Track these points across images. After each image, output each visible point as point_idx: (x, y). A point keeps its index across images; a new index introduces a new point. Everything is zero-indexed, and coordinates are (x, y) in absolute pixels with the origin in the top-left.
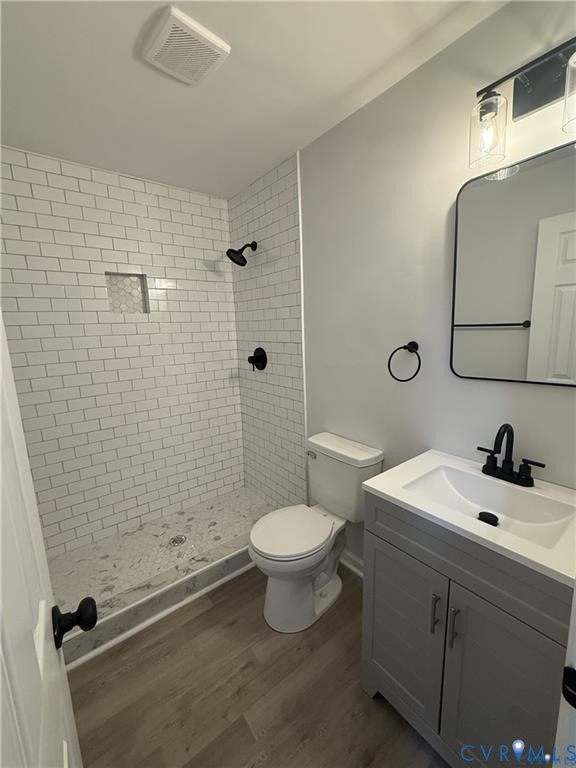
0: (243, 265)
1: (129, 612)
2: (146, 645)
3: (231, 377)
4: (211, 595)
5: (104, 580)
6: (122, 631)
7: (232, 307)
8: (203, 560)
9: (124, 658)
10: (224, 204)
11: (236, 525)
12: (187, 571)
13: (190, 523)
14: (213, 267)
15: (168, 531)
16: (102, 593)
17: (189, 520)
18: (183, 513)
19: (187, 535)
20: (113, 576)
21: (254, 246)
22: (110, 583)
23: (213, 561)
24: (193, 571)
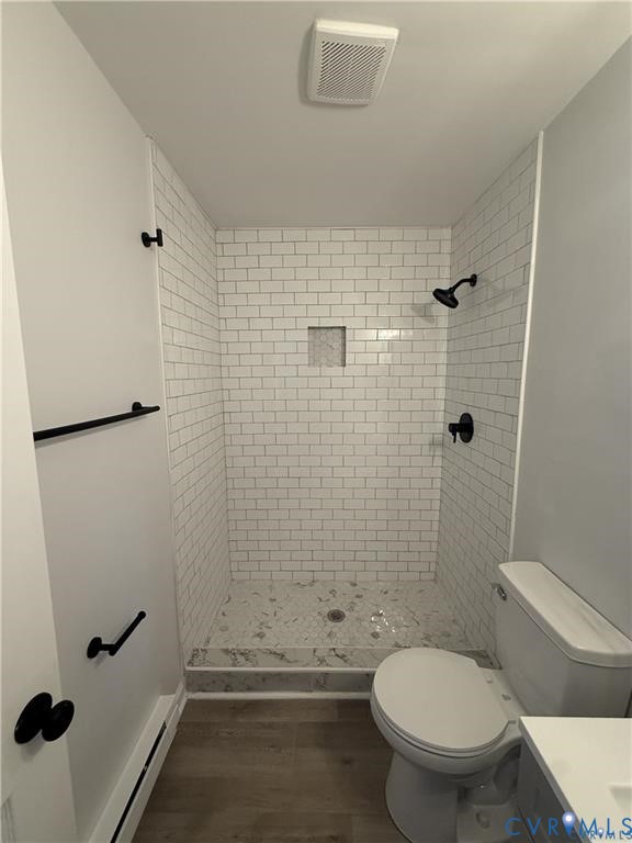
0: (454, 307)
1: (257, 674)
2: (260, 720)
3: (432, 444)
4: (342, 704)
5: (262, 624)
6: (250, 689)
7: (443, 358)
8: (342, 657)
9: (241, 720)
10: (447, 233)
11: (404, 629)
12: (322, 661)
13: (356, 600)
14: (423, 312)
15: (333, 600)
16: (254, 636)
17: (357, 596)
18: (355, 585)
19: (347, 613)
20: (270, 625)
21: (473, 280)
22: (265, 630)
23: (351, 665)
24: (327, 665)
